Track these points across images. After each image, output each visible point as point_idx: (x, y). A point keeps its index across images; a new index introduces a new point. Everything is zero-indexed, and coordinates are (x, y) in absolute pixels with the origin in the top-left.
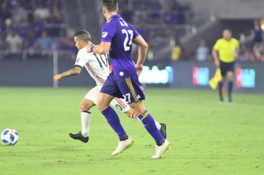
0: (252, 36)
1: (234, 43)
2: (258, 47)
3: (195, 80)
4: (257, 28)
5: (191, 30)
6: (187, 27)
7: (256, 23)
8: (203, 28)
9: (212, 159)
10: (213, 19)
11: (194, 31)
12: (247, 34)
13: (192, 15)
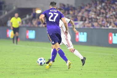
0: (32, 16)
1: (19, 19)
2: (35, 20)
3: (8, 35)
4: (34, 12)
5: (5, 13)
6: (3, 11)
7: (33, 10)
8: (10, 12)
9: (14, 70)
10: (14, 8)
11: (6, 13)
12: (30, 15)
13: (5, 6)
